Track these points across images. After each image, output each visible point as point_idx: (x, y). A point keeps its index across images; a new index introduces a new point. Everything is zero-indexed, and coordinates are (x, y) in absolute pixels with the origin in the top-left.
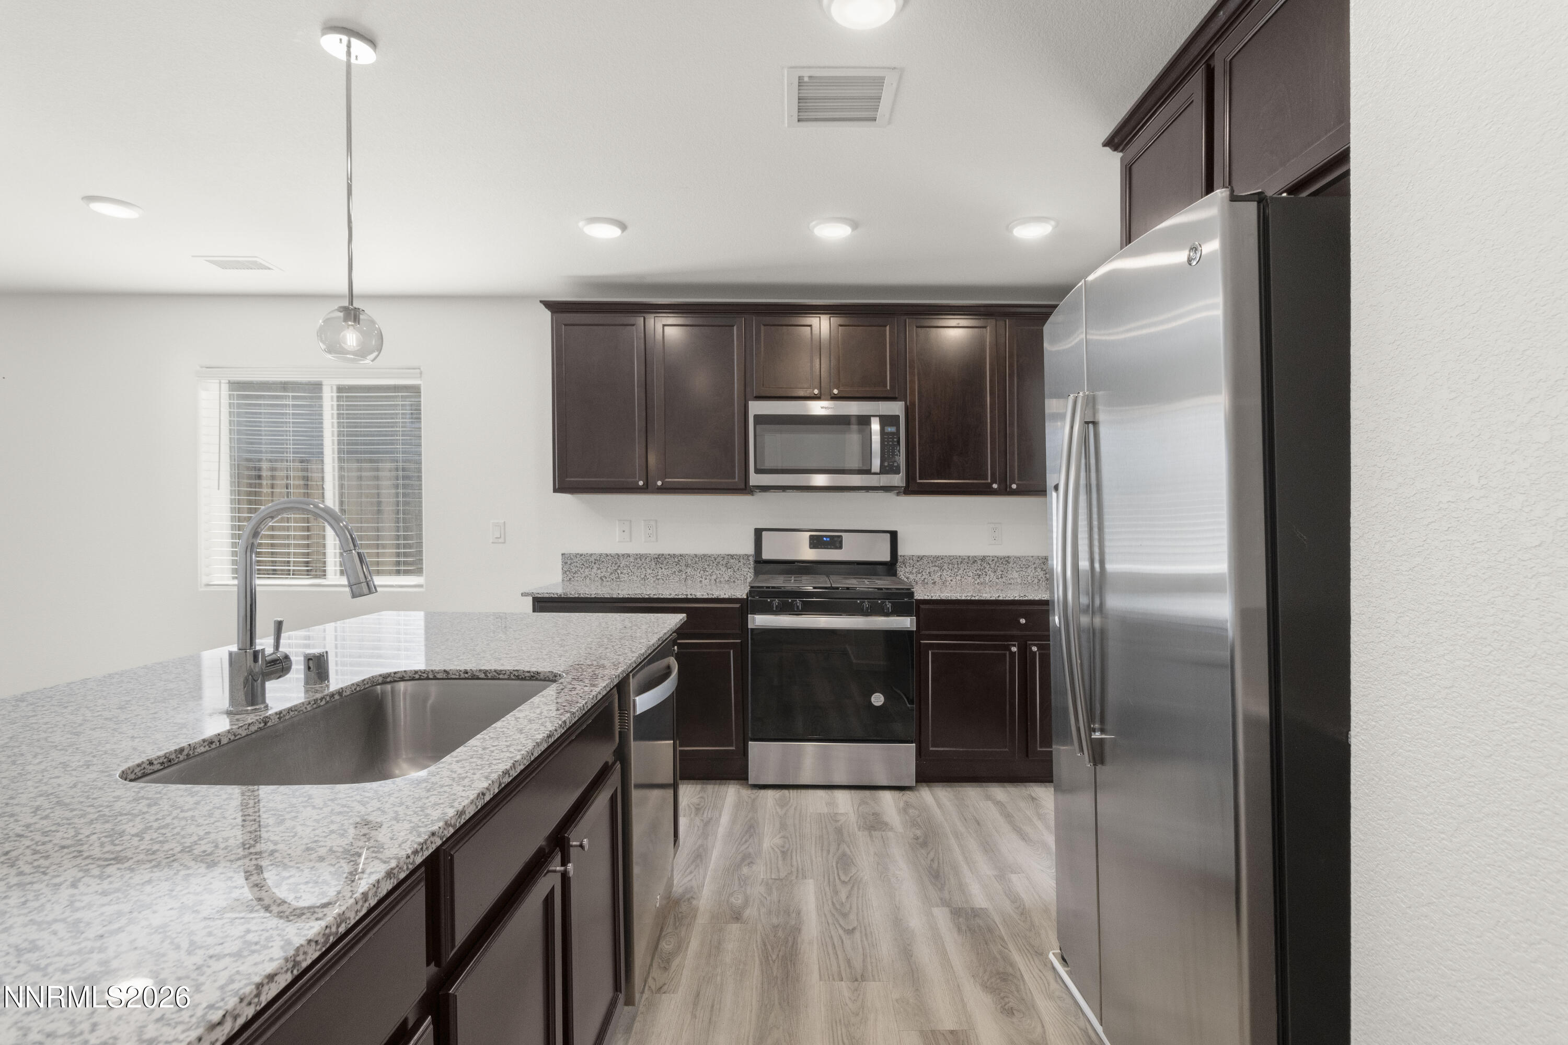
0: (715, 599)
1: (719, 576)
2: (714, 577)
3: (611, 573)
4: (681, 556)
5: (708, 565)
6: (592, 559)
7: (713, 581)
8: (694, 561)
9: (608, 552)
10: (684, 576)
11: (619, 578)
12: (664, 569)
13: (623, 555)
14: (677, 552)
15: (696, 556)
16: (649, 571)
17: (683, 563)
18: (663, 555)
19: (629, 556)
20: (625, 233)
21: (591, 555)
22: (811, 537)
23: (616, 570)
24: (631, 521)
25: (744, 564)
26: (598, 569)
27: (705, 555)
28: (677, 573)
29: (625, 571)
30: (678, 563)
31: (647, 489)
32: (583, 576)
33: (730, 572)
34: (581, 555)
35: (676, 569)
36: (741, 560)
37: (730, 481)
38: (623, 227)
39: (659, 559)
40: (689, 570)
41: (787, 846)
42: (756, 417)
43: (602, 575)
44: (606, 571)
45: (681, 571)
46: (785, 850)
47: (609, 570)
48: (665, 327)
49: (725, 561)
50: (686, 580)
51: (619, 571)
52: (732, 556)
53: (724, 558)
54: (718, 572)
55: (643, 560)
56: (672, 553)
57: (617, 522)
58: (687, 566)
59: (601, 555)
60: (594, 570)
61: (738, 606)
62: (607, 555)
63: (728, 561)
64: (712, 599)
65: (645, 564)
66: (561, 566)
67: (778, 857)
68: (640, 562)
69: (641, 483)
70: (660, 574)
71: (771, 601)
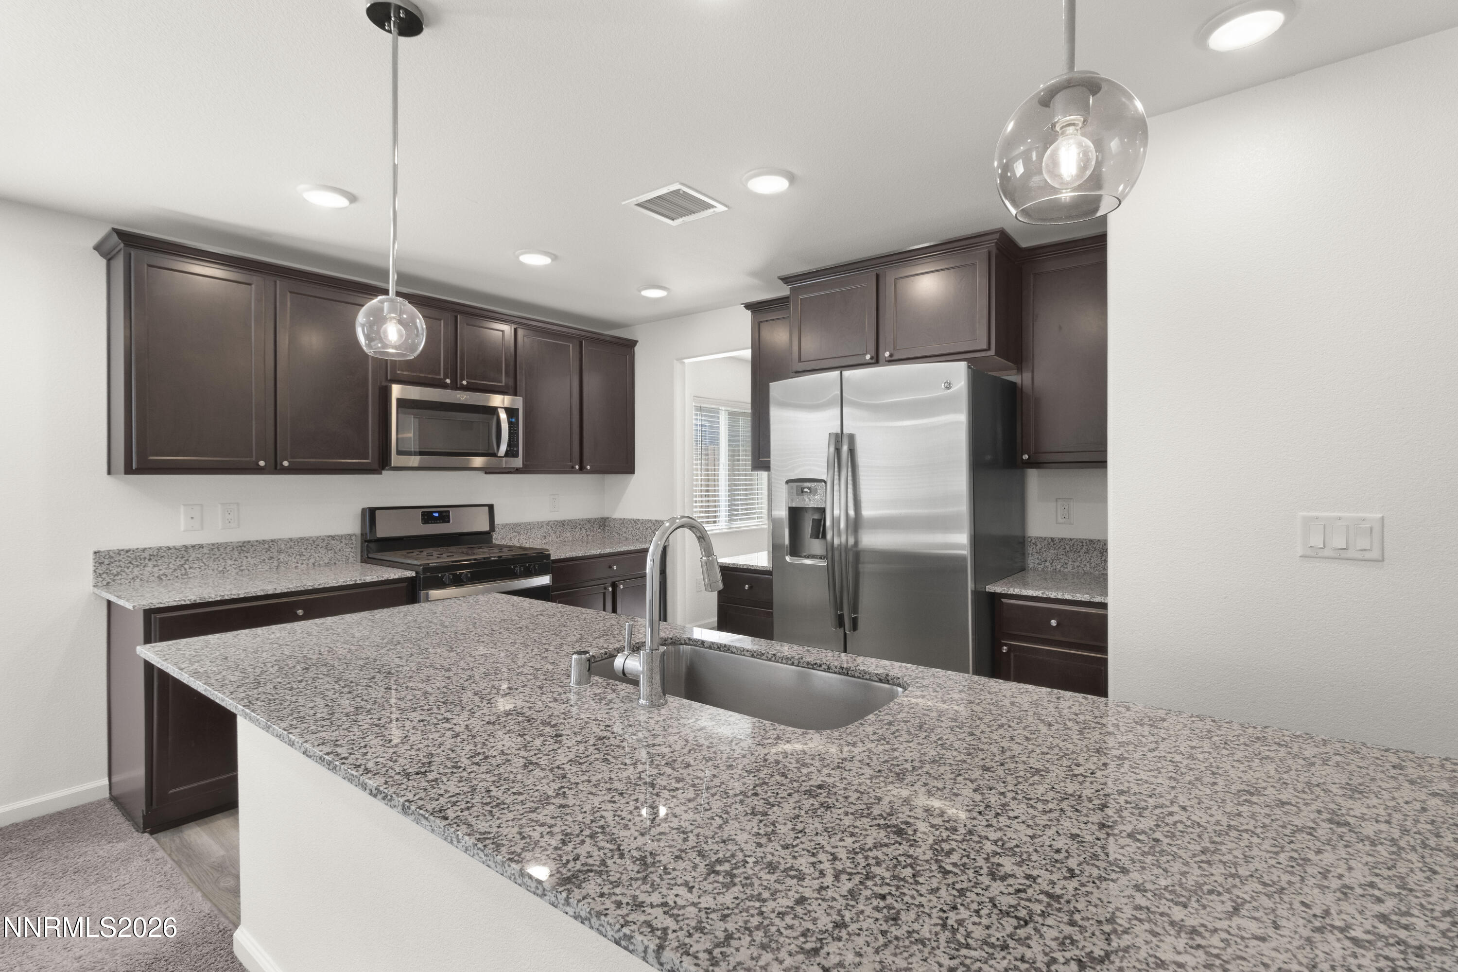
1: (318, 559)
2: (312, 561)
3: (175, 570)
4: (272, 541)
5: (306, 549)
6: (146, 554)
7: (311, 565)
8: (288, 546)
9: (171, 545)
10: (276, 563)
11: (186, 574)
12: (249, 558)
13: (193, 547)
14: (268, 537)
15: (291, 540)
16: (229, 562)
17: (274, 549)
18: (249, 542)
19: (201, 546)
21: (144, 550)
22: (423, 514)
23: (182, 565)
24: (202, 505)
25: (346, 544)
26: (154, 566)
27: (301, 539)
28: (267, 561)
29: (195, 566)
30: (268, 550)
32: (131, 577)
33: (330, 554)
34: (127, 551)
35: (266, 556)
36: (343, 540)
37: (363, 461)
38: (353, 198)
39: (243, 547)
40: (282, 556)
42: (399, 401)
43: (161, 573)
44: (168, 568)
45: (272, 558)
47: (171, 566)
49: (326, 542)
50: (278, 567)
51: (186, 566)
52: (333, 538)
53: (324, 540)
54: (316, 555)
55: (222, 550)
56: (260, 538)
57: (182, 507)
58: (280, 552)
59: (158, 549)
60: (149, 569)
62: (169, 548)
63: (328, 542)
65: (224, 555)
66: (92, 568)
68: (218, 553)
70: (244, 563)
71: (443, 577)
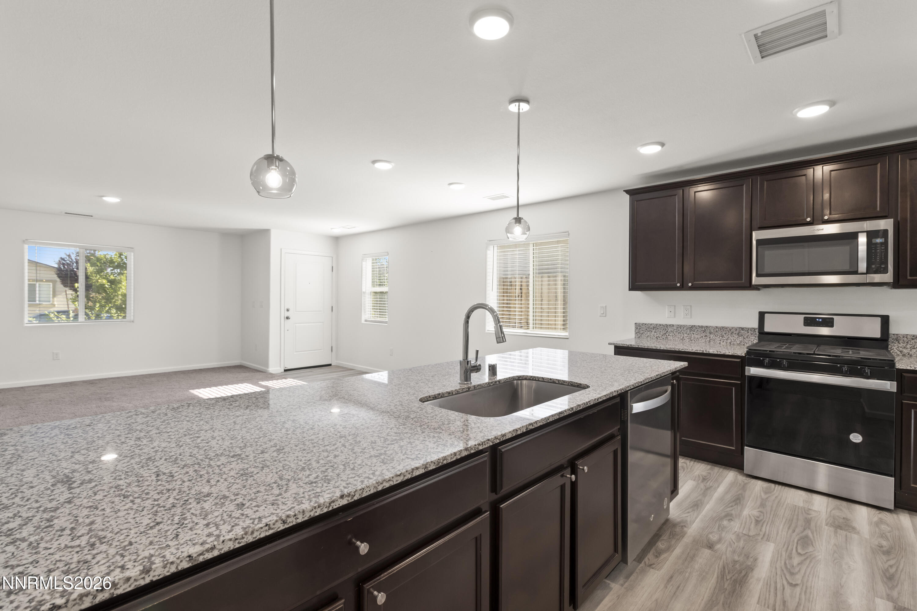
0: (722, 355)
1: (733, 340)
2: (729, 341)
3: (663, 335)
4: (706, 327)
5: (725, 334)
6: (652, 327)
7: (728, 344)
8: (715, 331)
9: (661, 323)
10: (708, 339)
11: (667, 338)
12: (695, 335)
13: (670, 325)
14: (704, 324)
15: (717, 327)
16: (685, 335)
17: (708, 331)
18: (695, 326)
19: (673, 325)
20: (664, 147)
21: (651, 324)
22: (805, 319)
23: (665, 333)
24: (675, 306)
25: (752, 334)
26: (655, 332)
27: (723, 327)
28: (704, 337)
29: (671, 334)
30: (704, 331)
31: (683, 287)
32: (646, 336)
33: (741, 339)
34: (646, 324)
35: (704, 334)
36: (749, 331)
37: (740, 282)
38: (663, 145)
39: (692, 328)
40: (712, 336)
41: (761, 518)
42: (758, 241)
43: (657, 336)
44: (660, 334)
45: (706, 336)
46: (759, 519)
47: (661, 333)
48: (696, 193)
49: (738, 331)
50: (709, 341)
51: (667, 334)
52: (743, 329)
53: (736, 330)
54: (732, 338)
55: (682, 328)
56: (700, 325)
57: (667, 306)
58: (710, 333)
59: (657, 325)
60: (653, 333)
61: (738, 360)
62: (660, 325)
63: (740, 331)
64: (720, 354)
65: (683, 331)
66: (634, 330)
67: (752, 522)
68: (680, 330)
69: (678, 285)
70: (692, 337)
71: (763, 360)
